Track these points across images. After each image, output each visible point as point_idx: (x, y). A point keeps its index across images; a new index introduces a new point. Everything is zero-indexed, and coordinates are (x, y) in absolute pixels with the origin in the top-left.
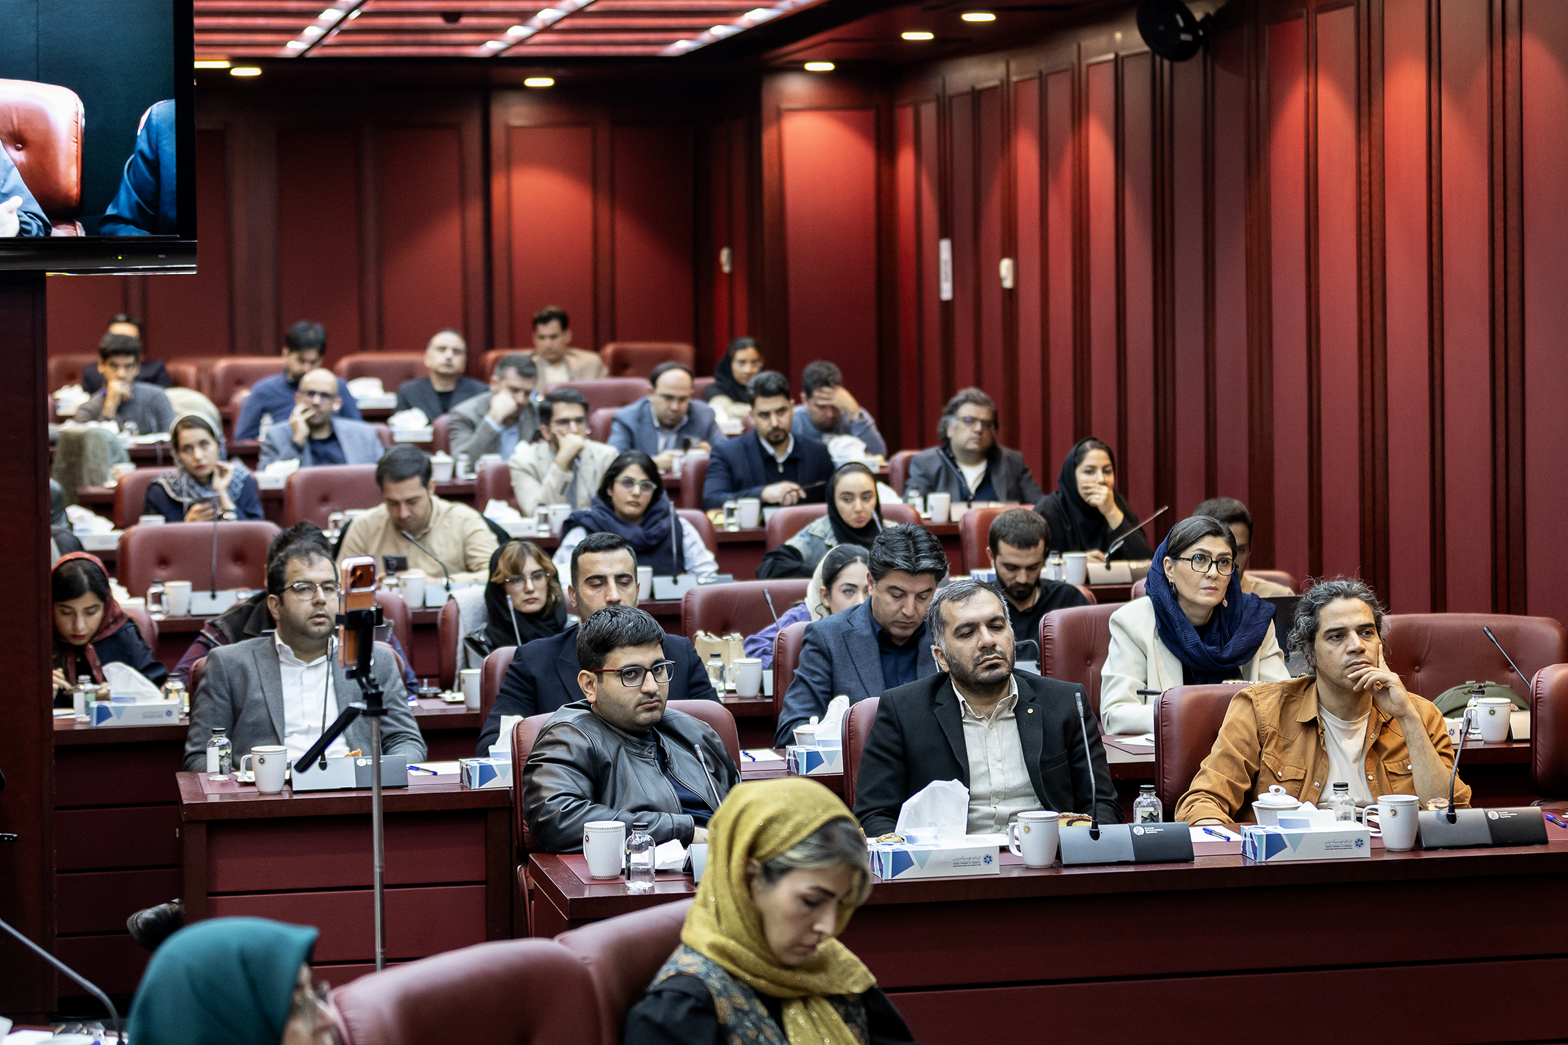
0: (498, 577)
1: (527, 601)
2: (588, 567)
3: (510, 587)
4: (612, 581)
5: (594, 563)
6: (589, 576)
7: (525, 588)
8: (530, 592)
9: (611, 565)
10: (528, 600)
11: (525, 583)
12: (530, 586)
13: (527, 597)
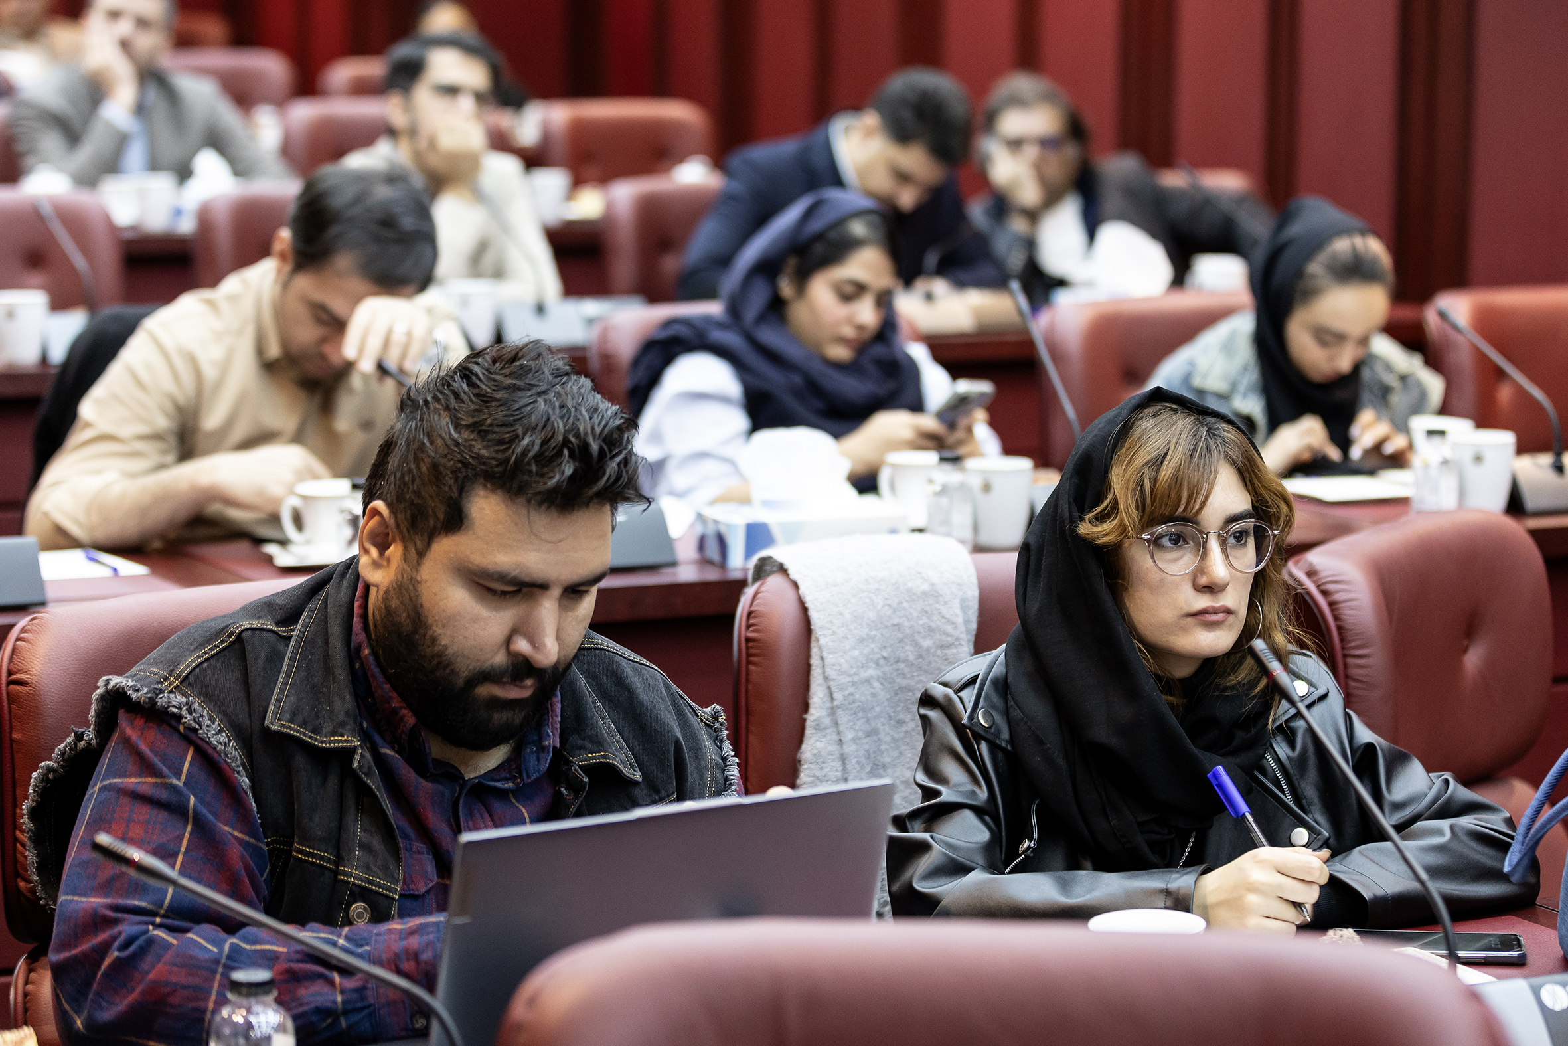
0: (1108, 526)
1: (1200, 616)
3: (1141, 559)
7: (1200, 570)
8: (1211, 589)
10: (1204, 612)
11: (1202, 550)
12: (1218, 566)
13: (1203, 602)
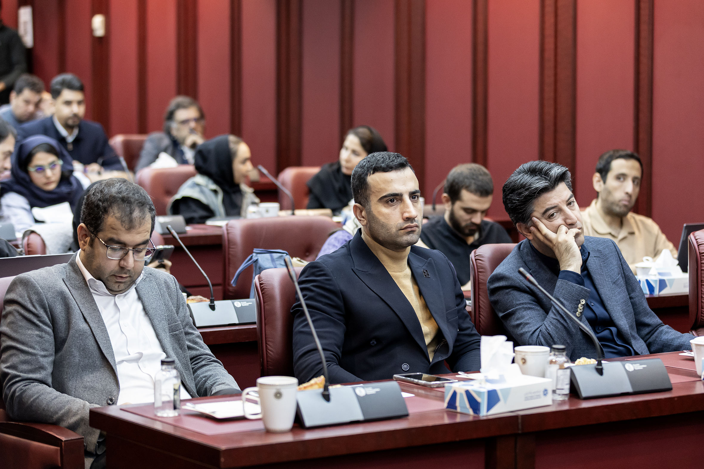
2: (382, 186)
4: (406, 198)
5: (388, 182)
6: (384, 194)
9: (404, 184)
